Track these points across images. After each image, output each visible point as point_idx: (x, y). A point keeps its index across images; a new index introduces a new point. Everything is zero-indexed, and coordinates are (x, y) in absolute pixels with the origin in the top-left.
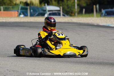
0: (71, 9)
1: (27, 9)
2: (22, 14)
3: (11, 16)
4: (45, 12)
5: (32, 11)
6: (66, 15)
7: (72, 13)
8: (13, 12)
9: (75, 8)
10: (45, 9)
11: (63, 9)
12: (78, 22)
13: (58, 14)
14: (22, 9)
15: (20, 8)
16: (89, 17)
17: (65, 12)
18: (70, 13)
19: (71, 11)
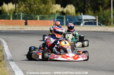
0: (106, 19)
1: (63, 18)
3: (47, 25)
4: (81, 21)
5: (68, 20)
6: (102, 25)
8: (49, 21)
9: (111, 18)
10: (81, 18)
11: (98, 19)
13: (93, 23)
14: (58, 18)
15: (56, 17)
17: (100, 21)
18: (106, 23)
19: (107, 21)
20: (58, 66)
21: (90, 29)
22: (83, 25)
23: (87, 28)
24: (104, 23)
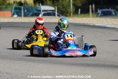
0: (66, 9)
1: (21, 9)
2: (15, 14)
3: (5, 16)
4: (40, 12)
5: (26, 11)
6: (61, 15)
7: (67, 13)
8: (6, 12)
9: (70, 8)
10: (39, 9)
11: (58, 10)
12: (73, 22)
13: (52, 14)
14: (16, 8)
15: (13, 8)
16: (85, 17)
17: (59, 12)
18: (65, 14)
19: (66, 11)
20: (16, 60)
21: (49, 21)
22: (42, 16)
23: (46, 20)
24: (64, 14)
